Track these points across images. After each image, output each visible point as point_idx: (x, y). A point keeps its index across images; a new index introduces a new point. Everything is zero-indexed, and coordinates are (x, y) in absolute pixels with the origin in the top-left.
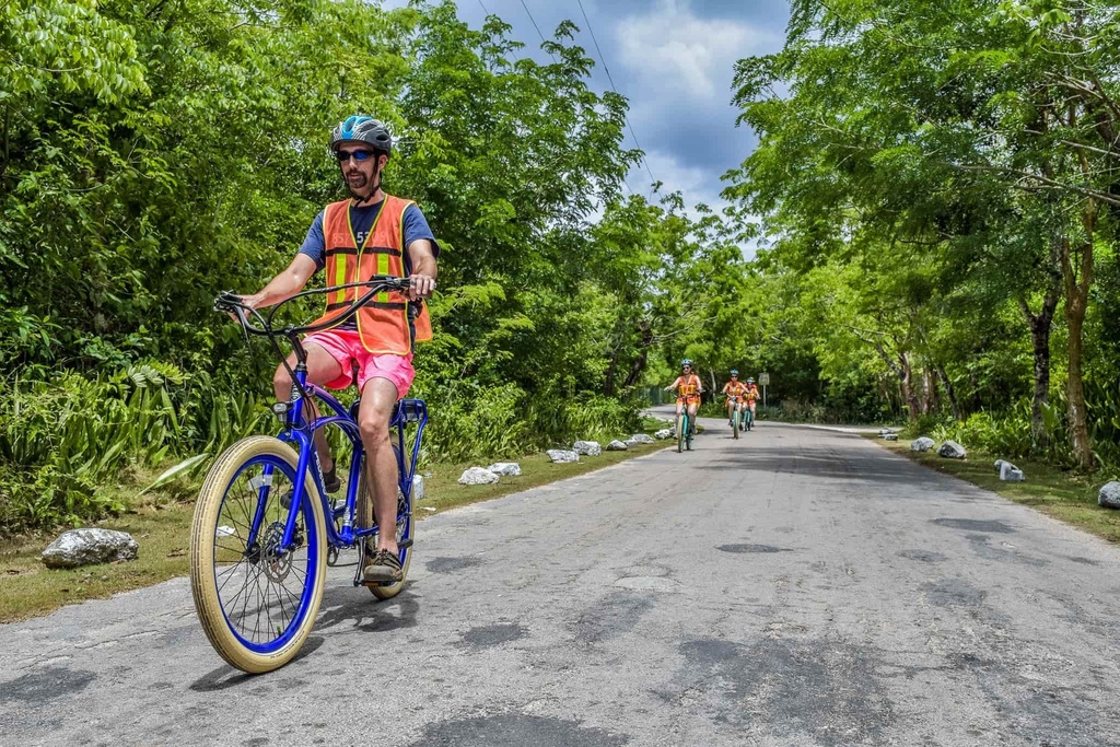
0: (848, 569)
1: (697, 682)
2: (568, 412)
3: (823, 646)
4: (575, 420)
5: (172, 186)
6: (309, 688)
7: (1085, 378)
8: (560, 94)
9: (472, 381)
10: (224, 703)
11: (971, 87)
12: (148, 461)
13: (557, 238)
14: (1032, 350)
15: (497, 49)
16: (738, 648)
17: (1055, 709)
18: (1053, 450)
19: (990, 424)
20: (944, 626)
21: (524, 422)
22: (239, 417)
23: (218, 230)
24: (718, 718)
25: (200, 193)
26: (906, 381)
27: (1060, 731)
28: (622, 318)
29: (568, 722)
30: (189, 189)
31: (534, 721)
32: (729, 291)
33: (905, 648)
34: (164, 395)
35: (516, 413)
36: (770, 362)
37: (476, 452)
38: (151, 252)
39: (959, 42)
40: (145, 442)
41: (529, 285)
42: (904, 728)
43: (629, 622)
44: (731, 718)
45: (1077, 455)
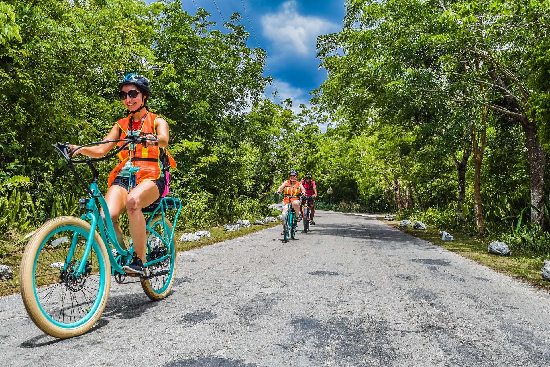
0: (372, 283)
1: (300, 340)
2: (234, 206)
3: (361, 321)
4: (238, 210)
5: (33, 88)
6: (104, 345)
7: (482, 192)
8: (233, 49)
9: (186, 190)
10: (59, 353)
11: (430, 52)
12: (19, 229)
13: (230, 119)
14: (457, 178)
15: (202, 25)
16: (320, 322)
17: (472, 351)
18: (467, 226)
19: (437, 214)
20: (419, 311)
21: (212, 210)
22: (67, 206)
23: (57, 111)
24: (311, 357)
25: (48, 91)
26: (398, 192)
27: (475, 361)
28: (261, 159)
29: (237, 361)
30: (42, 89)
31: (220, 361)
32: (314, 148)
33: (400, 322)
34: (28, 195)
35: (208, 206)
36: (333, 182)
37: (188, 225)
38: (21, 121)
39: (425, 30)
40: (17, 219)
41: (216, 142)
42: (401, 361)
43: (266, 310)
44: (317, 357)
45: (478, 229)
